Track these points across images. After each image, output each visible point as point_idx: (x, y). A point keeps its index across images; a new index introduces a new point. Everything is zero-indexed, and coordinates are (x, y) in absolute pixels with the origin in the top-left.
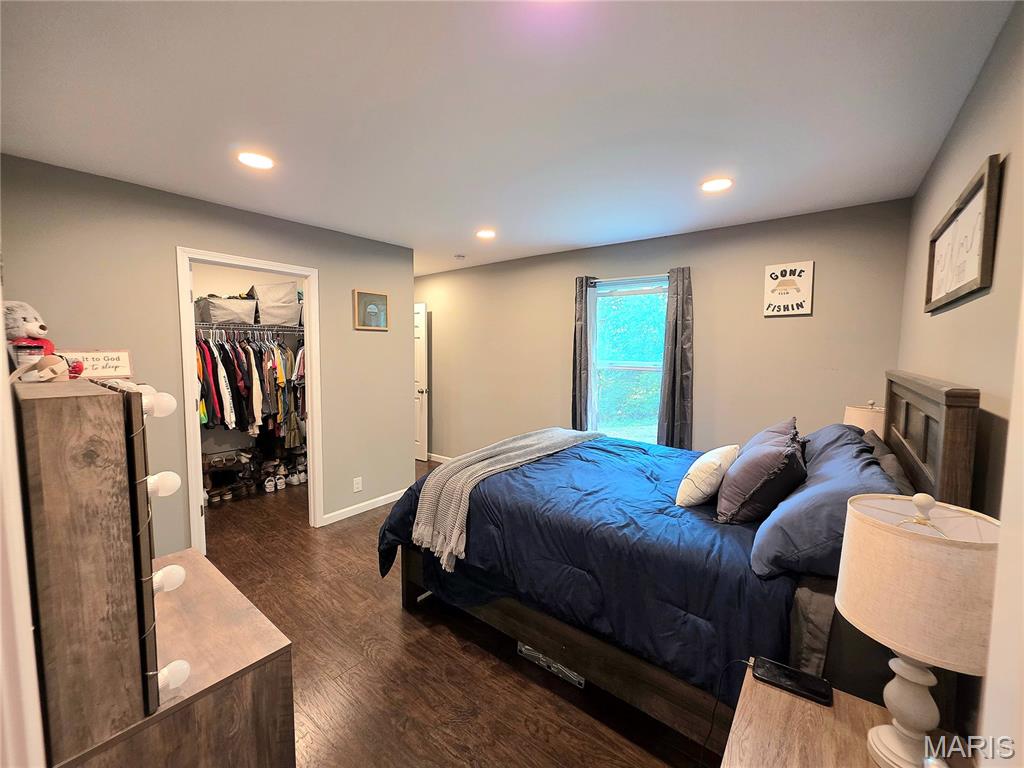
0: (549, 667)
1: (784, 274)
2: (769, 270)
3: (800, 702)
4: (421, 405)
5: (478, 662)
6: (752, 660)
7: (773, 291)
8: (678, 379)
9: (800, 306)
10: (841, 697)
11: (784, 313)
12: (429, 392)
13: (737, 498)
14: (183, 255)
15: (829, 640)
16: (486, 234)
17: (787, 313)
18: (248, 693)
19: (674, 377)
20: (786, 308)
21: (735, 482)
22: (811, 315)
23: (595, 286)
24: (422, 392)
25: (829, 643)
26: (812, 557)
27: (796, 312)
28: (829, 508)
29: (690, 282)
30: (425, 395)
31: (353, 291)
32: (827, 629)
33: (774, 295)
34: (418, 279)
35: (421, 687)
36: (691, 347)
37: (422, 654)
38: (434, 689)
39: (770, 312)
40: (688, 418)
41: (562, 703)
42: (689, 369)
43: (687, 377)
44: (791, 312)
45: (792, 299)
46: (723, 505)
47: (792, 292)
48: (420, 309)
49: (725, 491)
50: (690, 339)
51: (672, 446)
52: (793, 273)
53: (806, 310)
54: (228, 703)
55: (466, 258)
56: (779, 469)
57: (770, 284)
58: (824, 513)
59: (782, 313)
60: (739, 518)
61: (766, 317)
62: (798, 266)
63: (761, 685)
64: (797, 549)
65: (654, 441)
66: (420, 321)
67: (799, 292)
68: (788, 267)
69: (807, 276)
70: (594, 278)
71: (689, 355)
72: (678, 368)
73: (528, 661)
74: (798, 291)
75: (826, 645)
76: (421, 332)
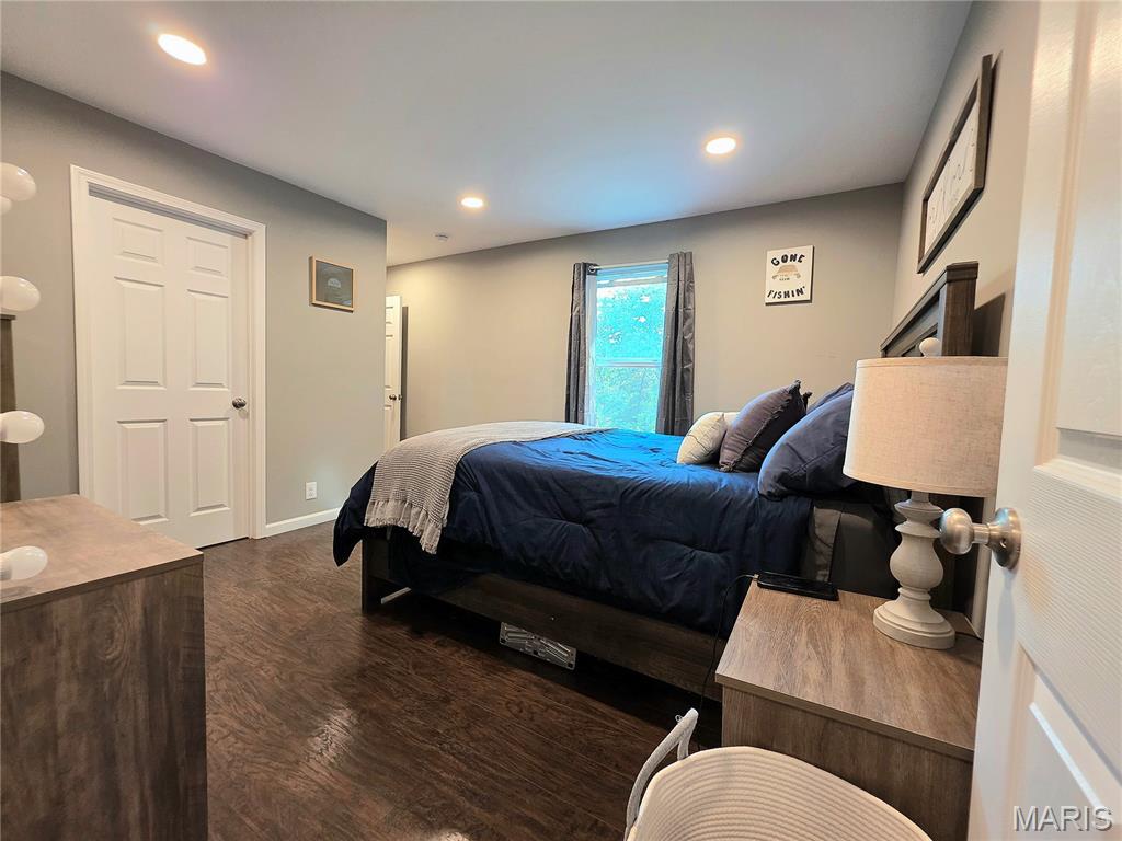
0: (536, 653)
1: (784, 259)
2: (771, 255)
3: (805, 601)
4: (393, 413)
5: (451, 654)
6: (756, 576)
7: (774, 277)
8: (679, 371)
9: (800, 292)
10: (845, 595)
11: (786, 300)
12: (403, 398)
13: (741, 446)
14: (80, 177)
15: (833, 552)
16: (473, 203)
17: (787, 299)
18: (137, 606)
19: (675, 370)
20: (787, 294)
21: (738, 431)
22: (810, 301)
23: (595, 274)
24: (395, 398)
25: (833, 556)
26: (818, 467)
27: (796, 298)
28: (835, 415)
29: (692, 269)
30: (398, 402)
31: (311, 258)
32: (831, 541)
33: (777, 281)
34: (391, 269)
35: (381, 681)
36: (693, 338)
37: (385, 650)
38: (398, 681)
39: (771, 300)
40: (689, 414)
41: (550, 685)
42: (690, 361)
43: (688, 370)
44: (791, 299)
45: (792, 286)
46: (726, 456)
47: (793, 277)
48: (394, 304)
49: (729, 441)
50: (691, 329)
51: (672, 434)
52: (793, 258)
53: (806, 296)
54: (105, 614)
55: (449, 240)
56: (783, 408)
57: (771, 269)
58: (831, 419)
59: (783, 299)
60: (741, 465)
61: (767, 304)
62: (798, 251)
63: (766, 592)
64: (804, 462)
65: (653, 431)
66: (394, 317)
67: (799, 278)
68: (789, 252)
69: (808, 261)
70: (596, 265)
71: (690, 346)
72: (679, 359)
73: (512, 650)
74: (799, 276)
75: (830, 558)
76: (394, 328)
